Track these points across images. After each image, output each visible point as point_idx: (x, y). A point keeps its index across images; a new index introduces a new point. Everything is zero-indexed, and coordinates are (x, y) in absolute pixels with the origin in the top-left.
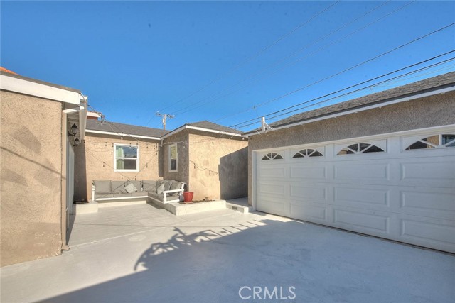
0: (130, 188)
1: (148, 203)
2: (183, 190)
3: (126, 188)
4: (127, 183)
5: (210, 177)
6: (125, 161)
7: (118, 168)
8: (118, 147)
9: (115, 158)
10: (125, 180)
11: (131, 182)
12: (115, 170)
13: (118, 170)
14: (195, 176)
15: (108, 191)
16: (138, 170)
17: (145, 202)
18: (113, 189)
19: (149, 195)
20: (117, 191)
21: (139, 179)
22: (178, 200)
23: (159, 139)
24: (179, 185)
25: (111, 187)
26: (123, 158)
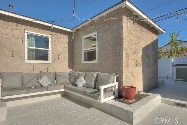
0: (45, 81)
1: (62, 96)
2: (116, 84)
3: (41, 81)
4: (40, 75)
5: (137, 68)
6: (36, 51)
7: (29, 59)
8: (29, 36)
9: (26, 47)
10: (37, 72)
11: (45, 74)
12: (26, 61)
13: (30, 61)
14: (127, 66)
15: (19, 85)
17: (59, 96)
18: (25, 83)
19: (65, 88)
20: (30, 85)
21: (51, 70)
22: (113, 97)
23: (70, 30)
24: (112, 77)
25: (22, 81)
26: (34, 48)
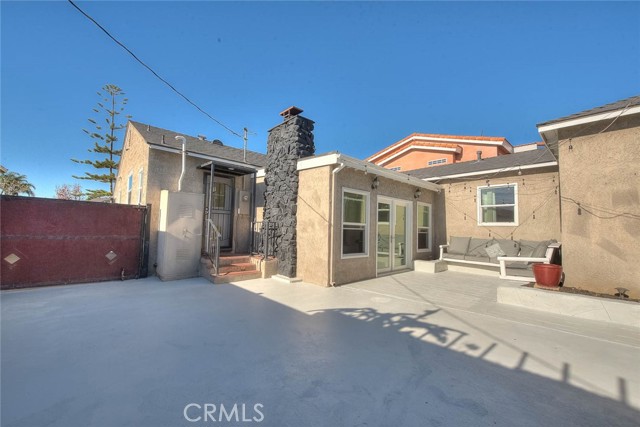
0: (492, 251)
6: (497, 209)
7: (483, 221)
9: (480, 207)
10: (491, 237)
11: (498, 241)
16: (516, 223)
20: (474, 252)
25: (469, 247)
26: (494, 206)
